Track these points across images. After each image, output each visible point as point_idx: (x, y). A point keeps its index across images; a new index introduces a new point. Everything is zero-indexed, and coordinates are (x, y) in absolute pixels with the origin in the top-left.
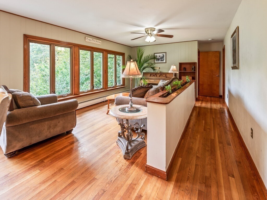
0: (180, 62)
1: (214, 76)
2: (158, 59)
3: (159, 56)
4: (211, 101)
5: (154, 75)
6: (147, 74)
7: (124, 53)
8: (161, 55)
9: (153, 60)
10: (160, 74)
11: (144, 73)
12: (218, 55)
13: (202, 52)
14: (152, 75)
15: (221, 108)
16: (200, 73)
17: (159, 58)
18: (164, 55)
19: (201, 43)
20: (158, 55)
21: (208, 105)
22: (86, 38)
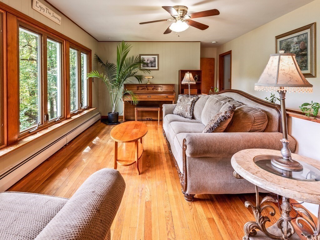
1: (208, 88)
2: (147, 64)
3: (148, 60)
5: (144, 87)
6: (132, 87)
7: (91, 50)
10: (154, 87)
11: (125, 85)
12: (213, 62)
14: (140, 88)
18: (155, 58)
19: (204, 46)
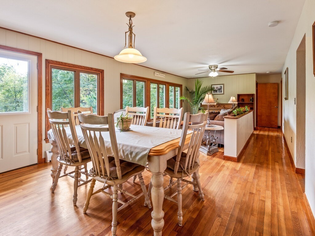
0: (238, 94)
1: (272, 107)
2: (216, 91)
3: (217, 88)
4: (269, 131)
5: (212, 106)
7: (182, 85)
8: (219, 86)
9: (211, 91)
10: (218, 105)
12: (277, 86)
13: (260, 84)
15: (277, 135)
16: (258, 104)
17: (217, 89)
18: (221, 87)
19: (258, 76)
20: (215, 86)
21: (266, 133)
22: (155, 73)
